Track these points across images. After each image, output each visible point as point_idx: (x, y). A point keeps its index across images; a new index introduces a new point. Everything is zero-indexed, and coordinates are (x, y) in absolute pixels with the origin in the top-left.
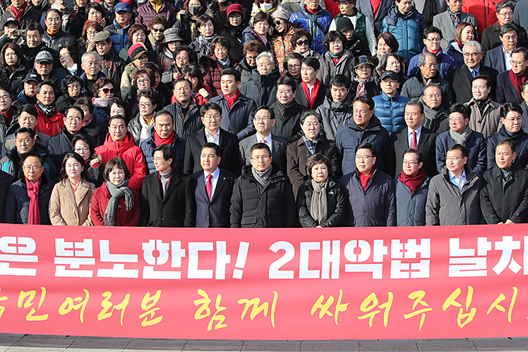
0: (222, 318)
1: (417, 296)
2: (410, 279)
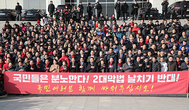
0: (84, 90)
1: (122, 86)
2: (120, 83)
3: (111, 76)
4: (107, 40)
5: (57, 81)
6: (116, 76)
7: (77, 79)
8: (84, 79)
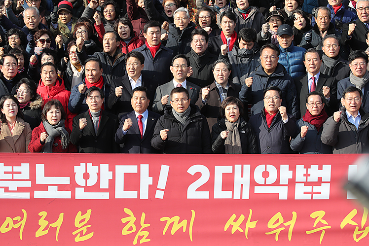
0: (146, 233)
1: (318, 215)
2: (312, 200)
3: (271, 169)
4: (253, 11)
5: (20, 190)
6: (293, 168)
7: (112, 183)
8: (146, 181)
